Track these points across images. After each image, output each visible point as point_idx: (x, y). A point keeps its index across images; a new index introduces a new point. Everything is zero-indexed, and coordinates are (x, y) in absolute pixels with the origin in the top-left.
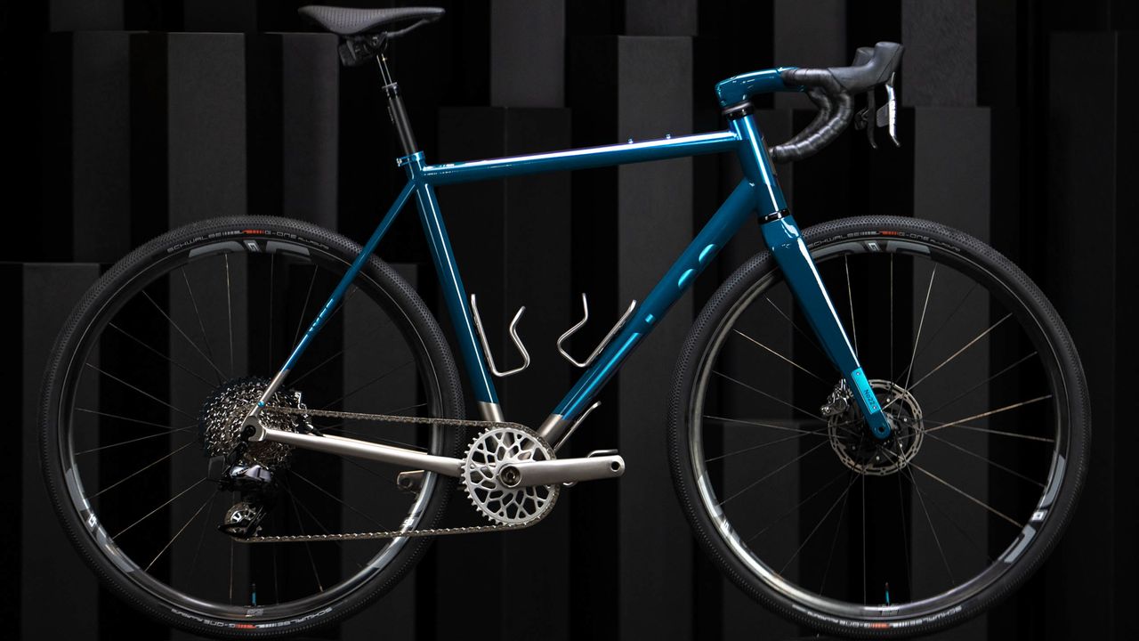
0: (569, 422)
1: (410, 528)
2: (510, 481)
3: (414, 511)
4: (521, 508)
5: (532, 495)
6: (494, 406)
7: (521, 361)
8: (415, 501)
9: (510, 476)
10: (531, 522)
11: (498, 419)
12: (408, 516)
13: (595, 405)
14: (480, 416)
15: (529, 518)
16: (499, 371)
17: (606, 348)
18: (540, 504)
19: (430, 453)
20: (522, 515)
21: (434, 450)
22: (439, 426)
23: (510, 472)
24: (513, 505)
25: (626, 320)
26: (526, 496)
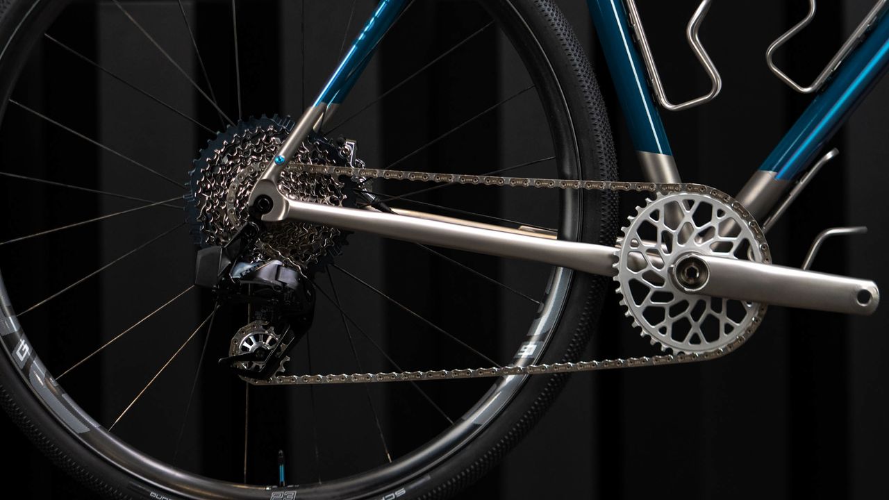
0: (788, 182)
1: (530, 360)
2: (691, 281)
3: (538, 330)
4: (695, 328)
5: (719, 311)
6: (663, 159)
7: (708, 84)
8: (539, 316)
9: (692, 273)
10: (706, 354)
11: (670, 178)
12: (527, 339)
13: (829, 155)
14: (642, 175)
15: (705, 348)
16: (671, 101)
17: (846, 61)
18: (729, 329)
19: (561, 237)
20: (696, 340)
21: (568, 232)
22: (575, 192)
23: (691, 268)
24: (685, 320)
25: (878, 14)
26: (708, 310)
